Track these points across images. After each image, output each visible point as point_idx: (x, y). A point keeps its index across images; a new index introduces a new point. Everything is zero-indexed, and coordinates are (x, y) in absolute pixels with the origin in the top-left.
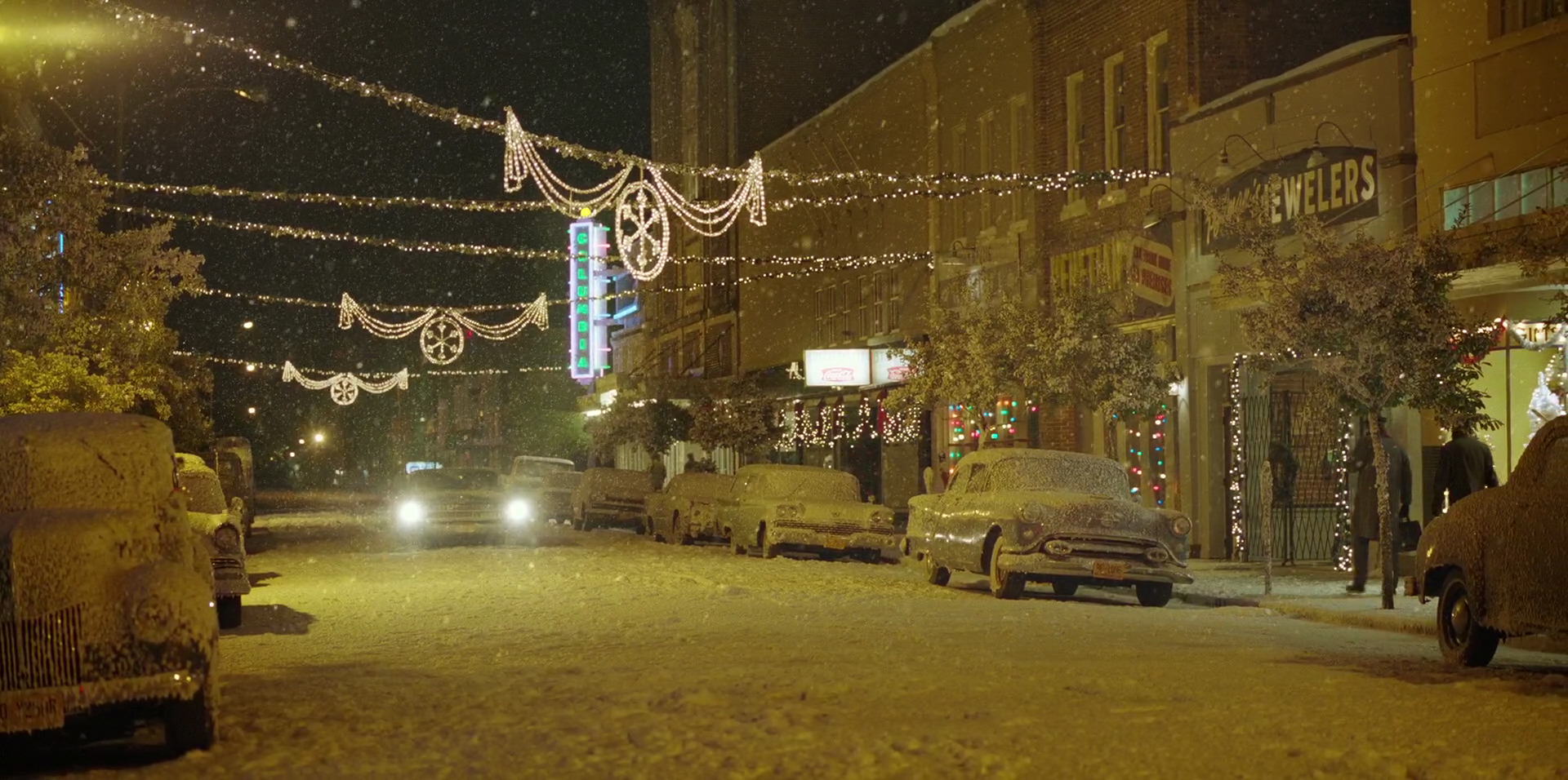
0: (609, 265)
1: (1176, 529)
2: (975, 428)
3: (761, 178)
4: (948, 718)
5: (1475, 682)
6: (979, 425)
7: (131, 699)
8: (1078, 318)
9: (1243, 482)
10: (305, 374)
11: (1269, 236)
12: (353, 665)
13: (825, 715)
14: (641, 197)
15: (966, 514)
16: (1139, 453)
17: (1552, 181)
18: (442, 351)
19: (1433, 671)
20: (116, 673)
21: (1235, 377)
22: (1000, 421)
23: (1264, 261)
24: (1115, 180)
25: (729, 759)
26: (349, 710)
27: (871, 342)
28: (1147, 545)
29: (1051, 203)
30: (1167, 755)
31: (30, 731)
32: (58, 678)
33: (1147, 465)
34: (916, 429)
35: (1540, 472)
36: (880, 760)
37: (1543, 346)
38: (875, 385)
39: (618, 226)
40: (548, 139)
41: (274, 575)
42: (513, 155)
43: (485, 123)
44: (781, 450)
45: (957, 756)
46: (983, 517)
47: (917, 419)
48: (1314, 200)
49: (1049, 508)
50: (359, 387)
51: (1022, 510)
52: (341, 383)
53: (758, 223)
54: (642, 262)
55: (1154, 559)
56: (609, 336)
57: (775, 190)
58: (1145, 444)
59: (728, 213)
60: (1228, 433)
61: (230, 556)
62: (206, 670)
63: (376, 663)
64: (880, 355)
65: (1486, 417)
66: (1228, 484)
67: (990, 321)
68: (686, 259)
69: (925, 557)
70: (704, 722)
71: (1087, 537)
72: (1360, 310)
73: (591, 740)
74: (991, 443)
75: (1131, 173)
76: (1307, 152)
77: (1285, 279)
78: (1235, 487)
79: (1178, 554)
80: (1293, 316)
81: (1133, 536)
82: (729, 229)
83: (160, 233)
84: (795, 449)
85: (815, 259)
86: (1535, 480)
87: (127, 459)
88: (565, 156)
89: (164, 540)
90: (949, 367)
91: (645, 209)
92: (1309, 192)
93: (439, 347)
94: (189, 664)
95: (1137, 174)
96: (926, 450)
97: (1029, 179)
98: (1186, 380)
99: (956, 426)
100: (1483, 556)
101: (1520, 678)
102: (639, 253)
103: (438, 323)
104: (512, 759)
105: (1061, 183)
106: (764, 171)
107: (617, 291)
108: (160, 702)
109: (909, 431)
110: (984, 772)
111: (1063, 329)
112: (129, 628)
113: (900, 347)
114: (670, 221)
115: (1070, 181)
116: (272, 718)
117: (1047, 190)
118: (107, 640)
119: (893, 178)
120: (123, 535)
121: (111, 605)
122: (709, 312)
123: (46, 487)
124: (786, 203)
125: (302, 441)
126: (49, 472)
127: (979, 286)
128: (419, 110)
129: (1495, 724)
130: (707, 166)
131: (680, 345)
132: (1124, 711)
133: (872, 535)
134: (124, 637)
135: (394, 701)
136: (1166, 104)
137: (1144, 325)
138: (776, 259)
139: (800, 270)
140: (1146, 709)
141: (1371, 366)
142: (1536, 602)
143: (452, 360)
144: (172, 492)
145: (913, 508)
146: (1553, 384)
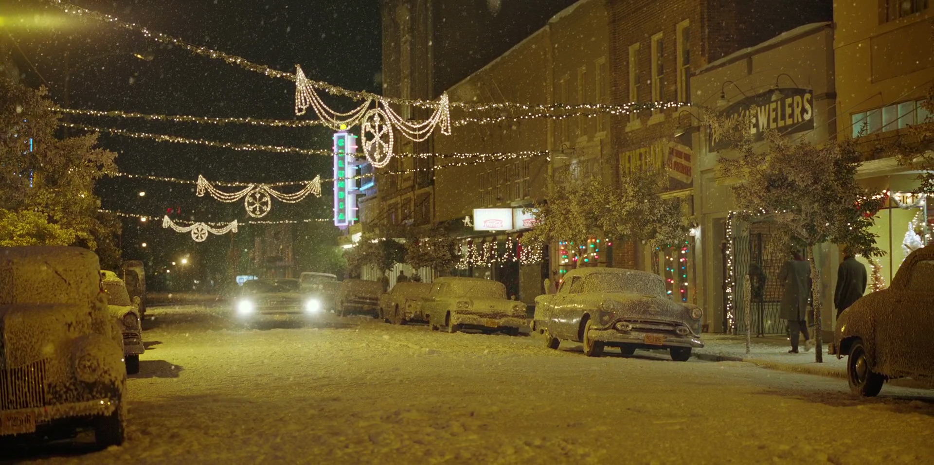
0: (357, 158)
1: (694, 316)
2: (575, 255)
3: (448, 107)
4: (558, 426)
5: (870, 406)
6: (577, 253)
7: (75, 415)
8: (635, 190)
9: (734, 288)
10: (176, 223)
11: (749, 141)
12: (205, 396)
13: (485, 425)
14: (376, 118)
15: (569, 306)
16: (672, 271)
17: (916, 109)
18: (258, 209)
19: (845, 399)
20: (66, 400)
21: (729, 225)
22: (589, 250)
23: (746, 156)
24: (657, 108)
25: (428, 450)
26: (204, 422)
27: (513, 204)
28: (677, 325)
29: (619, 122)
30: (687, 448)
31: (15, 435)
32: (32, 403)
33: (676, 278)
34: (540, 256)
35: (908, 281)
36: (517, 451)
37: (911, 206)
38: (515, 230)
39: (363, 135)
40: (321, 83)
41: (158, 343)
42: (301, 93)
43: (284, 74)
44: (460, 269)
45: (563, 449)
46: (579, 308)
47: (540, 250)
48: (775, 120)
49: (619, 303)
50: (208, 231)
51: (603, 304)
52: (197, 229)
53: (446, 134)
54: (377, 157)
55: (681, 333)
56: (357, 201)
57: (456, 114)
58: (675, 265)
59: (428, 128)
60: (725, 258)
61: (133, 331)
62: (119, 398)
63: (220, 394)
64: (518, 212)
65: (877, 249)
66: (724, 288)
67: (583, 192)
68: (403, 155)
69: (545, 332)
70: (414, 429)
71: (641, 320)
72: (802, 185)
73: (347, 440)
74: (584, 264)
75: (667, 103)
76: (771, 92)
77: (758, 167)
78: (729, 290)
79: (694, 330)
80: (763, 188)
81: (668, 319)
82: (428, 137)
83: (91, 140)
84: (467, 268)
85: (480, 155)
86: (905, 286)
87: (72, 273)
88: (331, 93)
89: (94, 321)
90: (559, 219)
91: (379, 125)
92: (773, 115)
93: (256, 207)
94: (109, 394)
95: (671, 105)
96: (545, 268)
97: (607, 107)
98: (700, 227)
99: (563, 254)
100: (874, 331)
101: (896, 402)
102: (375, 151)
103: (255, 193)
104: (300, 450)
105: (626, 110)
106: (449, 103)
107: (362, 174)
108: (92, 417)
109: (536, 257)
110: (579, 458)
111: (626, 196)
112: (74, 373)
113: (530, 207)
114: (393, 132)
115: (631, 109)
116: (158, 427)
117: (618, 114)
118: (61, 381)
119: (526, 106)
120: (70, 318)
121: (63, 360)
122: (417, 186)
123: (25, 290)
124: (463, 122)
125: (174, 263)
126: (26, 281)
127: (577, 171)
128: (245, 67)
129: (880, 430)
130: (415, 100)
131: (400, 206)
132: (662, 422)
133: (513, 319)
134: (71, 379)
135: (230, 417)
136: (688, 63)
137: (675, 194)
138: (457, 155)
139: (470, 162)
140: (675, 421)
141: (809, 218)
142: (905, 358)
143: (263, 215)
144: (99, 293)
145: (538, 303)
146: (917, 229)
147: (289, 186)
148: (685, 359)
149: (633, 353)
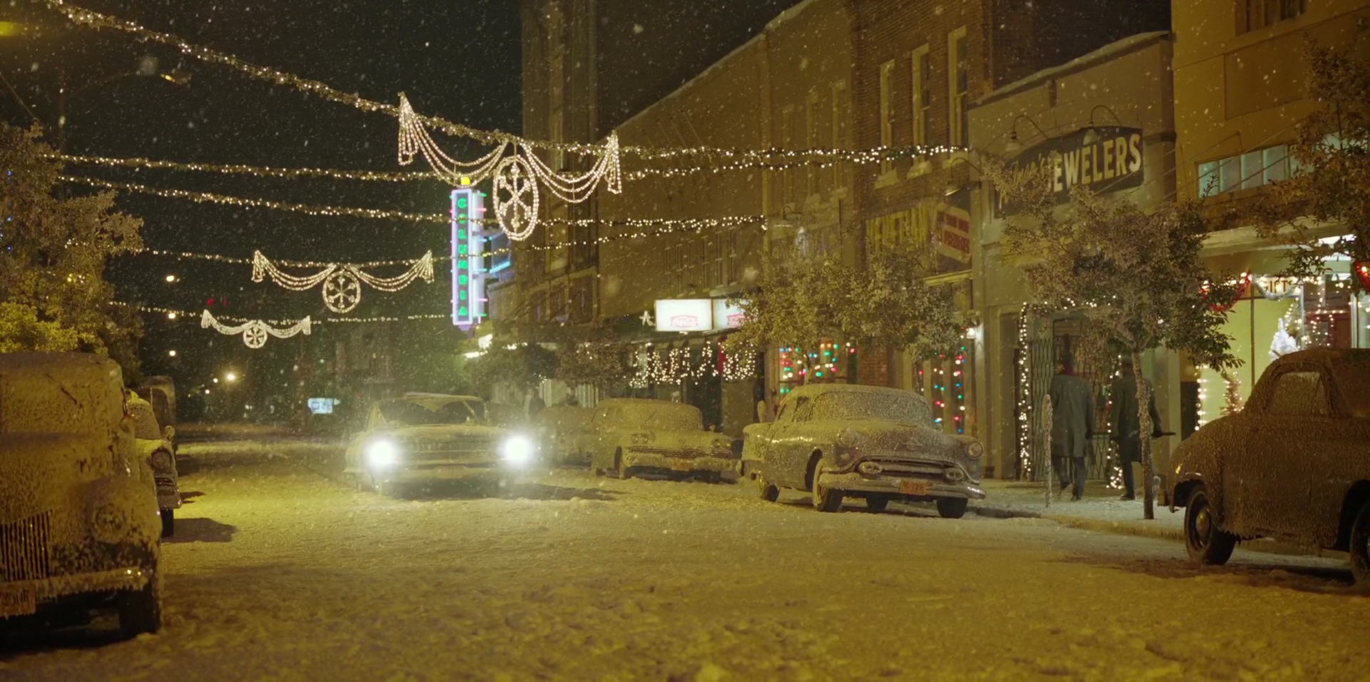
0: (486, 227)
1: (971, 453)
2: (802, 367)
3: (617, 153)
4: (772, 605)
5: (1212, 577)
6: (805, 366)
7: (91, 590)
8: (888, 272)
9: (1030, 413)
10: (221, 322)
11: (1048, 203)
12: (272, 566)
13: (670, 604)
14: (515, 170)
15: (793, 439)
16: (942, 389)
17: (1288, 156)
18: (342, 301)
19: (1178, 568)
20: (79, 568)
21: (1023, 323)
22: (823, 360)
23: (1044, 224)
24: (922, 154)
25: (588, 638)
26: (272, 601)
27: (713, 294)
28: (947, 466)
29: (865, 174)
30: (951, 633)
31: (7, 617)
32: (31, 573)
33: (948, 399)
34: (751, 368)
35: (1269, 401)
36: (714, 638)
37: (1282, 296)
38: (716, 331)
39: (495, 194)
40: (435, 119)
41: (198, 494)
42: (406, 134)
43: (382, 107)
44: (635, 387)
45: (778, 635)
46: (805, 442)
47: (752, 359)
48: (1090, 172)
49: (863, 434)
50: (268, 333)
51: (840, 437)
52: (252, 329)
53: (614, 192)
54: (516, 225)
55: (952, 478)
56: (486, 288)
57: (628, 163)
58: (947, 382)
59: (589, 183)
60: (1018, 370)
61: (164, 475)
62: (154, 566)
63: (292, 564)
64: (720, 304)
65: (1231, 356)
66: (1017, 414)
67: (813, 275)
68: (553, 221)
69: (758, 476)
70: (570, 609)
71: (895, 459)
72: (1125, 266)
73: (475, 624)
74: (814, 380)
75: (934, 148)
76: (1083, 131)
77: (1062, 239)
78: (1023, 417)
79: (971, 473)
80: (1068, 270)
81: (934, 458)
82: (589, 196)
83: (105, 200)
84: (646, 386)
85: (664, 221)
86: (1264, 408)
87: (84, 390)
88: (450, 134)
89: (117, 459)
90: (779, 314)
91: (518, 179)
92: (1086, 165)
93: (339, 297)
94: (140, 561)
95: (940, 149)
96: (760, 386)
97: (847, 154)
98: (981, 326)
99: (785, 366)
100: (1221, 472)
101: (1251, 573)
102: (513, 217)
103: (337, 277)
104: (409, 639)
105: (875, 156)
106: (620, 147)
107: (492, 249)
108: (115, 593)
109: (745, 370)
110: (800, 646)
111: (875, 281)
112: (89, 531)
113: (737, 297)
114: (539, 189)
115: (883, 155)
116: (206, 608)
117: (863, 162)
118: (71, 541)
119: (730, 152)
120: (84, 453)
121: (74, 512)
122: (573, 268)
123: (18, 414)
124: (639, 174)
125: (216, 381)
126: (20, 402)
127: (805, 245)
128: (326, 96)
129: (1224, 609)
130: (571, 142)
131: (547, 295)
132: (918, 600)
133: (713, 459)
134: (85, 539)
135: (308, 594)
136: (965, 89)
137: (946, 279)
138: (631, 222)
139: (651, 232)
140: (937, 598)
141: (1134, 313)
142: (1265, 510)
143: (351, 308)
144: (123, 419)
145: (747, 435)
146: (1291, 329)
147: (388, 266)
148: (958, 515)
149: (885, 505)
